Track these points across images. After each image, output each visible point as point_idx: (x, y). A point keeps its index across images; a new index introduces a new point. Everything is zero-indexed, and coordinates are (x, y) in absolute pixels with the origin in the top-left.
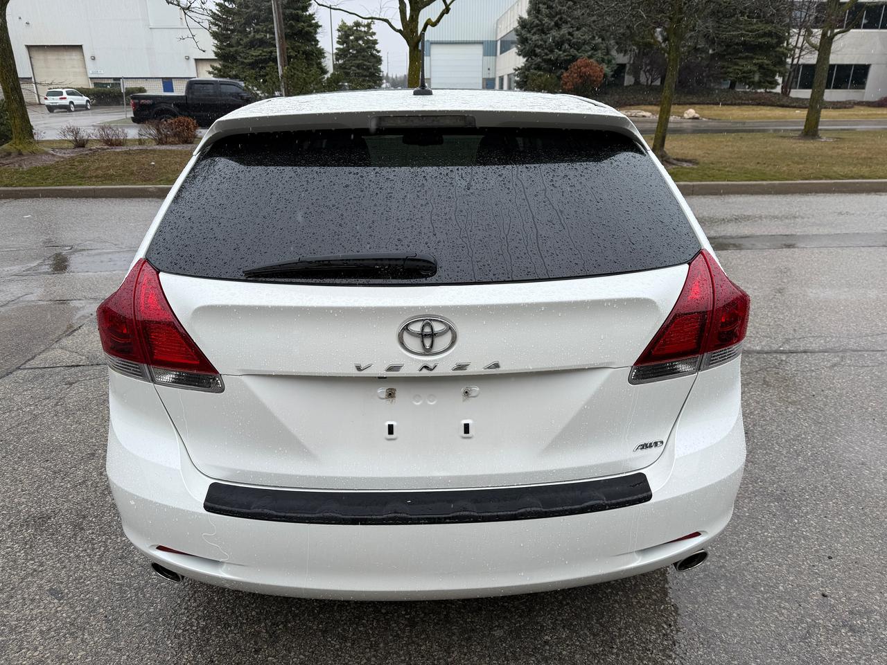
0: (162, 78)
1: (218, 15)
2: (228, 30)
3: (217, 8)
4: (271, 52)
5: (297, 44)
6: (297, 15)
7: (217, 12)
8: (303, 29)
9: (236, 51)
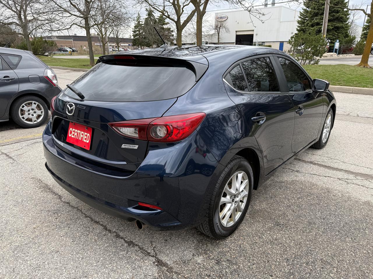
0: (280, 42)
1: (303, 14)
2: (305, 20)
3: (303, 11)
4: (320, 28)
5: (334, 23)
6: (338, 10)
7: (302, 12)
8: (339, 16)
9: (305, 28)
